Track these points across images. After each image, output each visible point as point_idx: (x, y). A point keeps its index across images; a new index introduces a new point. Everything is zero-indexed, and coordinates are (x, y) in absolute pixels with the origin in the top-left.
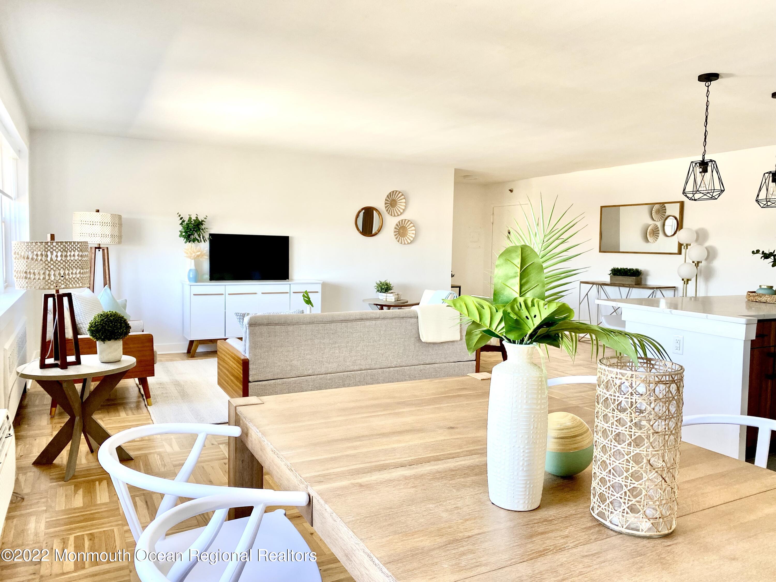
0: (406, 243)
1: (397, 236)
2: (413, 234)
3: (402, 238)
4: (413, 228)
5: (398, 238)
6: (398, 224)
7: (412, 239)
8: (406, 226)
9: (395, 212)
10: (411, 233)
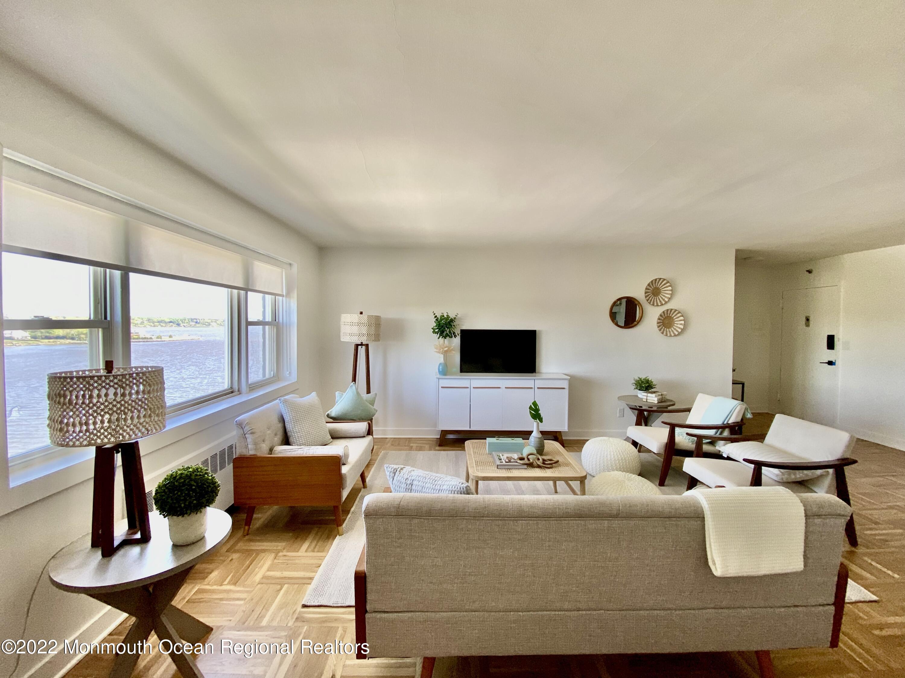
0: (673, 335)
1: (660, 327)
2: (681, 324)
3: (668, 329)
4: (682, 318)
5: (662, 330)
6: (663, 314)
7: (680, 330)
8: (673, 316)
9: (658, 301)
10: (679, 324)
